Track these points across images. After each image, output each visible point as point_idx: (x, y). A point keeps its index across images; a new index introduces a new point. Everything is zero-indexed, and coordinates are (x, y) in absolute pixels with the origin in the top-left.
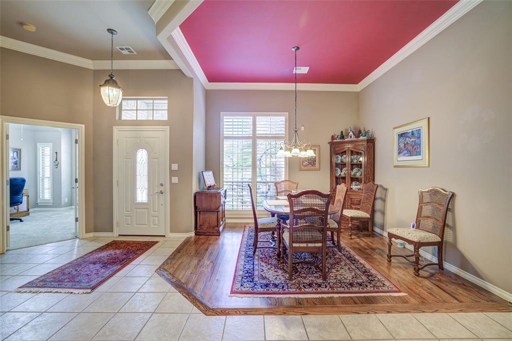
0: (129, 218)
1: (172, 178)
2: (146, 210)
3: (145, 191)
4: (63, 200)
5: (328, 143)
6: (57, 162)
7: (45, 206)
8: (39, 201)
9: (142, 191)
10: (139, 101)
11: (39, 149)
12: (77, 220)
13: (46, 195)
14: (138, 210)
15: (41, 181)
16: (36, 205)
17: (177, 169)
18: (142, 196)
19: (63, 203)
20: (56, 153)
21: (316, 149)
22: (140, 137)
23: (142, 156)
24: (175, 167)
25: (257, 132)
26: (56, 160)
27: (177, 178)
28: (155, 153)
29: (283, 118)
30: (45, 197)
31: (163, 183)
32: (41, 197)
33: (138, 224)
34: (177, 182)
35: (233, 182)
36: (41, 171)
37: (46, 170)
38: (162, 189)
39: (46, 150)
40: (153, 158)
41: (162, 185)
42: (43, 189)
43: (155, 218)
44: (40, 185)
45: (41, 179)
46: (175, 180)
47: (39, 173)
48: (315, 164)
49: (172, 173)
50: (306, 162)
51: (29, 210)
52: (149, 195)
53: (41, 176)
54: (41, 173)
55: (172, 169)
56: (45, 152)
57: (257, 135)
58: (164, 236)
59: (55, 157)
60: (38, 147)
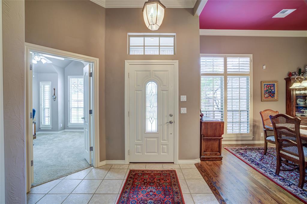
0: (139, 146)
1: (181, 108)
2: (156, 139)
3: (154, 121)
4: (59, 126)
5: (285, 79)
6: (55, 96)
7: (46, 130)
8: (41, 126)
9: (152, 121)
10: (146, 38)
11: (41, 86)
12: (91, 149)
13: (47, 121)
14: (148, 139)
15: (42, 111)
16: (40, 129)
17: (186, 100)
18: (152, 126)
19: (59, 128)
20: (54, 89)
21: (275, 84)
22: (149, 71)
23: (152, 88)
24: (184, 98)
25: (228, 70)
26: (54, 95)
27: (186, 108)
28: (164, 86)
29: (248, 59)
30: (46, 123)
31: (172, 113)
32: (43, 123)
33: (148, 152)
34: (185, 112)
35: (206, 111)
36: (42, 103)
37: (46, 103)
38: (171, 119)
39: (46, 87)
40: (162, 90)
41: (171, 116)
42: (44, 117)
43: (164, 146)
44: (42, 114)
45: (42, 109)
46: (184, 110)
47: (41, 104)
48: (274, 96)
49: (182, 104)
50: (267, 95)
51: (35, 134)
52: (159, 125)
53: (42, 107)
54: (42, 105)
55: (181, 101)
56: (46, 89)
57: (228, 73)
58: (173, 163)
59: (54, 93)
60: (40, 85)
